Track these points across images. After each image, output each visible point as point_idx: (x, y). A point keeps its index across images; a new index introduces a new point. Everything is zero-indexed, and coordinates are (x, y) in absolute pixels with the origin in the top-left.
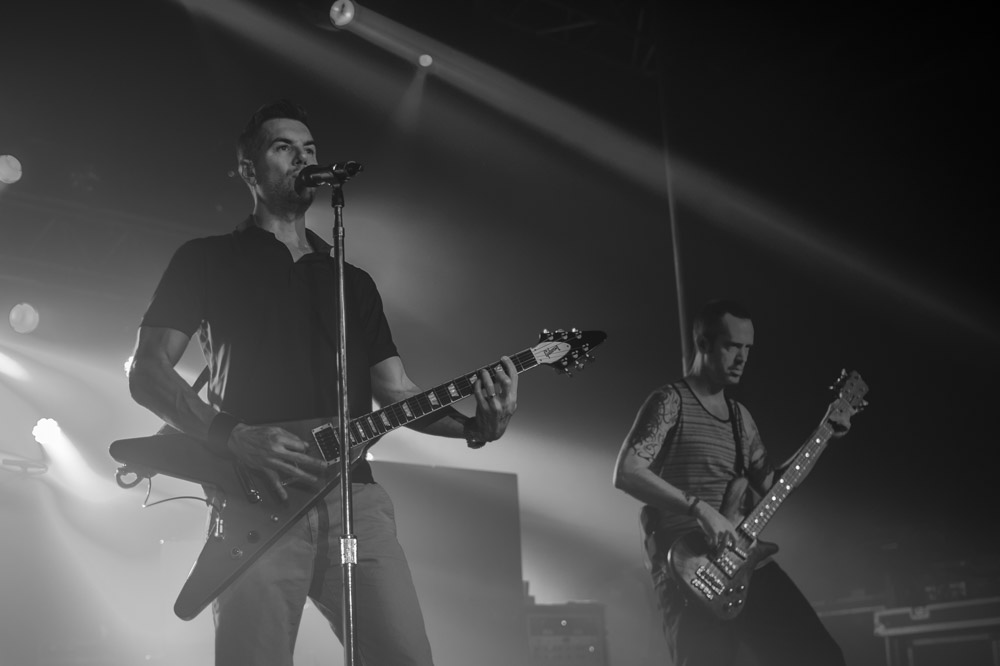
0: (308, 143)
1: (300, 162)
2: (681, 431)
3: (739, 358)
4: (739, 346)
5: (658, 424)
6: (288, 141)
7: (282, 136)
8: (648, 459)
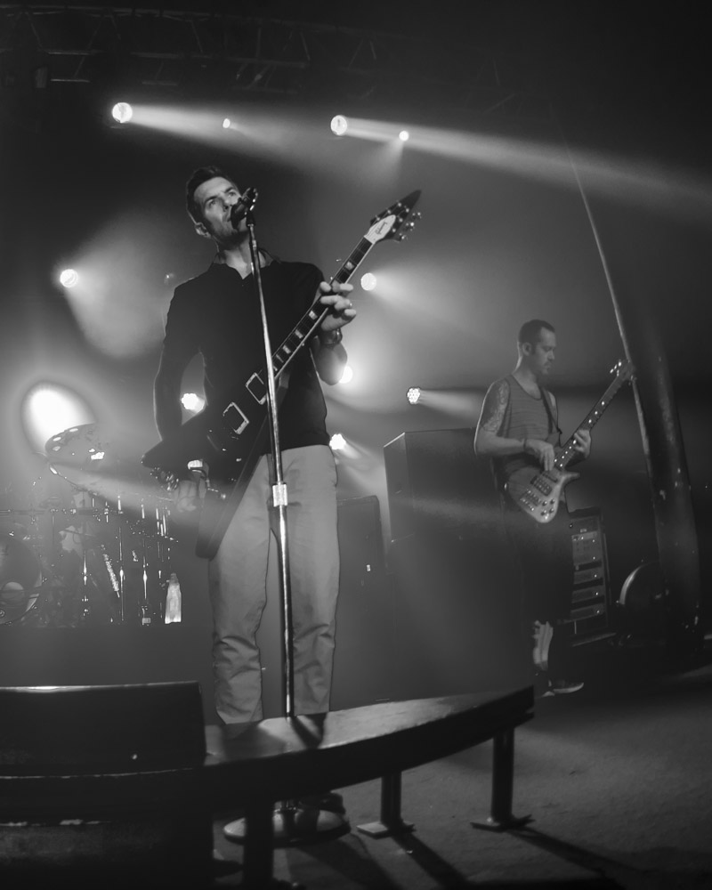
0: (228, 191)
1: (227, 207)
5: (497, 406)
6: (213, 198)
7: (208, 196)
8: (494, 431)
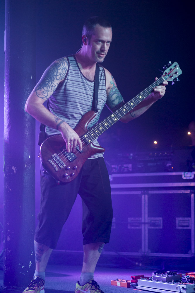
2: (66, 84)
3: (103, 49)
4: (103, 42)
5: (52, 81)
8: (43, 98)
